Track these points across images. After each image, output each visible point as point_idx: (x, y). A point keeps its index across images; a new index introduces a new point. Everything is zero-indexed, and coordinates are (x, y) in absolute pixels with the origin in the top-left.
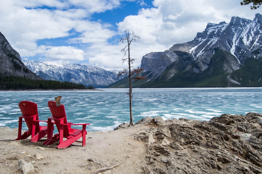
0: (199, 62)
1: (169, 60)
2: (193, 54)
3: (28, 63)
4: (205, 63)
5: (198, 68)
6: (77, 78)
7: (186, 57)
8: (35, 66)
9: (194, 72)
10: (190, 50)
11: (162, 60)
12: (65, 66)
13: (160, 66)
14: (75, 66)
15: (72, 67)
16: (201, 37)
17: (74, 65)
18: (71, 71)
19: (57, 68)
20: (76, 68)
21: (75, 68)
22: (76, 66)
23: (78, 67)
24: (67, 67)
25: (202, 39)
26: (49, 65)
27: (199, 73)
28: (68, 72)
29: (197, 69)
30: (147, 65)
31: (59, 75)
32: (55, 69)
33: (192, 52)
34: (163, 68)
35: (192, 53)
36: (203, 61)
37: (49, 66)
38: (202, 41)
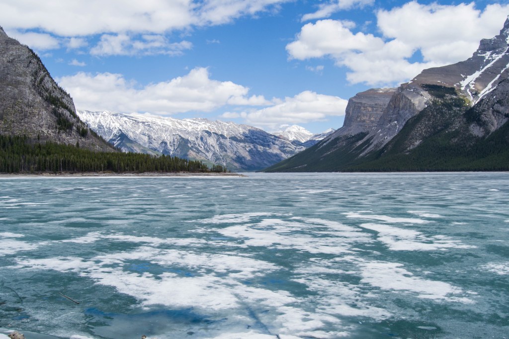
0: (484, 111)
1: (410, 106)
2: (471, 91)
3: (96, 118)
4: (498, 112)
5: (480, 125)
6: (200, 149)
7: (452, 99)
8: (112, 123)
9: (471, 135)
10: (461, 82)
11: (395, 107)
12: (176, 123)
13: (390, 121)
14: (197, 124)
15: (191, 125)
16: (489, 51)
17: (194, 121)
18: (189, 133)
19: (157, 127)
20: (199, 127)
21: (197, 128)
22: (200, 123)
23: (203, 126)
24: (180, 126)
25: (494, 55)
26: (140, 121)
27: (483, 137)
28: (182, 136)
29: (478, 127)
30: (359, 119)
31: (162, 143)
32: (154, 129)
33: (468, 86)
34: (396, 125)
35: (468, 90)
36: (493, 108)
37: (141, 124)
38: (493, 60)
